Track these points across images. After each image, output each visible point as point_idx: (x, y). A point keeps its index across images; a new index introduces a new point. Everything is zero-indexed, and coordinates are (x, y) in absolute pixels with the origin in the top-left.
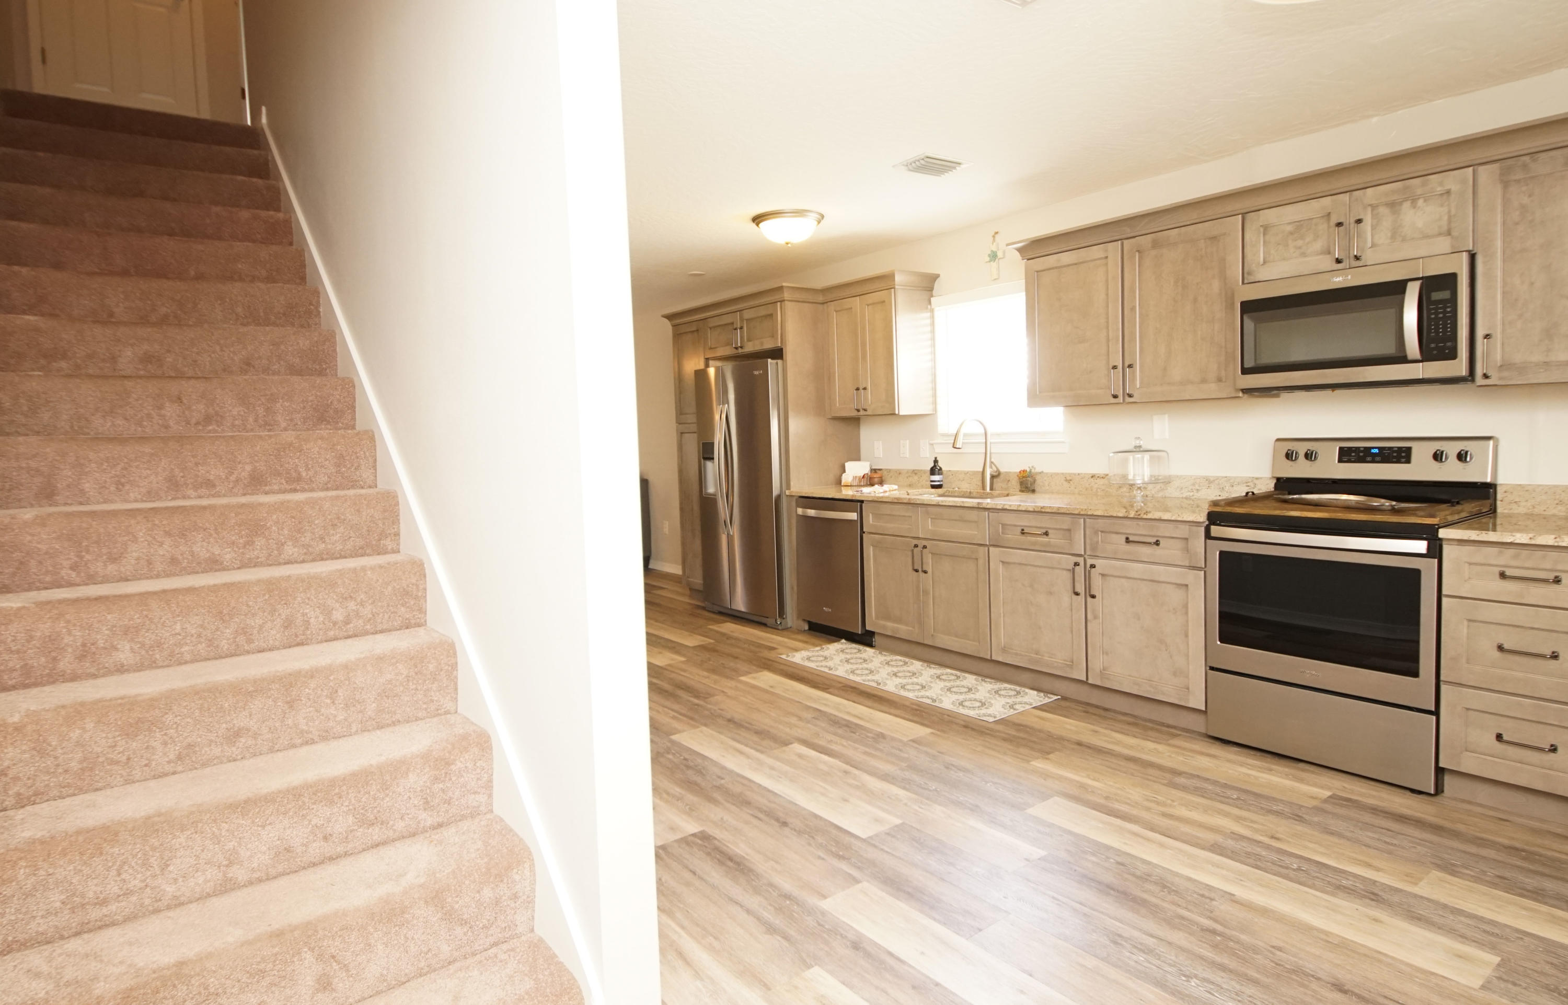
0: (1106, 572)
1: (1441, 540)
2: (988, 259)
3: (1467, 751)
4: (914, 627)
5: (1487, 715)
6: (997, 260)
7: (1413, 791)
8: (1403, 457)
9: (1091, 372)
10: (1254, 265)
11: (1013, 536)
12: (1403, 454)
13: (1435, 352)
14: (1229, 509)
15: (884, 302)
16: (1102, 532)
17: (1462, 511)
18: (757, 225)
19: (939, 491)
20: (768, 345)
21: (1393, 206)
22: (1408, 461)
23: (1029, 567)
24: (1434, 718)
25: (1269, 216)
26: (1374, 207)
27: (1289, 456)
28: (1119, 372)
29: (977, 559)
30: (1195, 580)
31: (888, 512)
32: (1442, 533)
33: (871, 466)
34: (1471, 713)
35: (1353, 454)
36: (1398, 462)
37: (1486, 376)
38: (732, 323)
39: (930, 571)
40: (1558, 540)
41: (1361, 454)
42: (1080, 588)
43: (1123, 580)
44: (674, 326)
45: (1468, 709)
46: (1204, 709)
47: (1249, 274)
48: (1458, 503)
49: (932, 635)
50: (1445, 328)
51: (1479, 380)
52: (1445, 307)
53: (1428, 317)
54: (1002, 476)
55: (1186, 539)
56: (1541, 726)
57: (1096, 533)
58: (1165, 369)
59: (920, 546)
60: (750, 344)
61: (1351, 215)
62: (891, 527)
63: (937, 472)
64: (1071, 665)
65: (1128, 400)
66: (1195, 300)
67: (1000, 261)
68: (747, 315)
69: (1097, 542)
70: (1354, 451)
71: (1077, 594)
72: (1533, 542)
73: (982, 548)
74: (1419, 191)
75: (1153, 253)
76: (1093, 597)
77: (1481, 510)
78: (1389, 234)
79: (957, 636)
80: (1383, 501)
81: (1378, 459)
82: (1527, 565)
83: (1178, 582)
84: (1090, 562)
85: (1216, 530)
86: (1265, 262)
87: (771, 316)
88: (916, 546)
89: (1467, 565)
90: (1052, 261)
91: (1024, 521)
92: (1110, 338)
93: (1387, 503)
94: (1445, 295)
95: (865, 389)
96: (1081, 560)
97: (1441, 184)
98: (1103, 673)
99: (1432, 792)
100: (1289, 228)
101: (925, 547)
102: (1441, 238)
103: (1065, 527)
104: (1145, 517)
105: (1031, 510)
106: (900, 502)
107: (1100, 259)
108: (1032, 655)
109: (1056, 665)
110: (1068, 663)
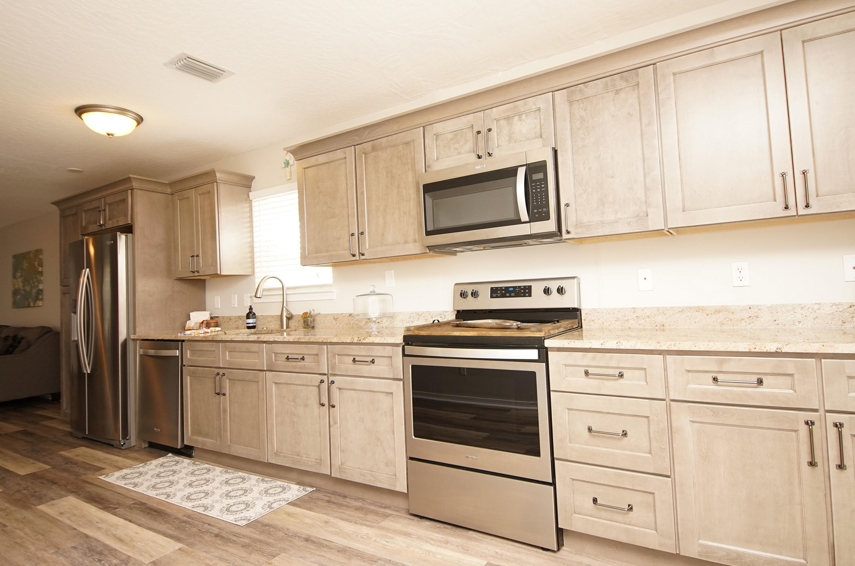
0: (341, 387)
1: (546, 348)
2: (284, 165)
3: (575, 513)
4: (216, 440)
5: (585, 484)
6: (289, 166)
7: (543, 549)
8: (527, 293)
9: (339, 239)
10: (431, 161)
11: (281, 363)
12: (527, 291)
13: (537, 216)
14: (416, 333)
15: (210, 192)
16: (338, 355)
17: (560, 327)
18: (80, 115)
19: (252, 330)
20: (122, 222)
21: (508, 119)
22: (530, 295)
23: (292, 386)
24: (552, 488)
25: (439, 128)
26: (498, 120)
27: (463, 295)
28: (356, 238)
29: (258, 382)
30: (398, 388)
31: (200, 348)
32: (548, 343)
33: (211, 314)
34: (575, 482)
35: (499, 292)
36: (525, 296)
37: (568, 232)
38: (99, 207)
39: (227, 394)
40: (619, 344)
41: (503, 292)
42: (325, 401)
43: (353, 392)
44: (62, 211)
45: (573, 480)
46: (406, 492)
47: (428, 167)
48: (558, 322)
49: (229, 446)
50: (541, 199)
51: (565, 236)
52: (541, 184)
53: (532, 191)
54: (294, 318)
55: (391, 357)
56: (621, 490)
57: (334, 356)
58: (383, 235)
59: (221, 374)
60: (110, 222)
61: (485, 126)
62: (202, 360)
63: (251, 317)
64: (320, 462)
65: (362, 257)
66: (399, 186)
67: (292, 167)
68: (109, 200)
69: (335, 363)
70: (499, 290)
71: (323, 405)
72: (603, 347)
73: (261, 372)
74: (522, 110)
75: (373, 154)
76: (333, 407)
77: (572, 326)
78: (507, 139)
79: (245, 446)
80: (512, 322)
81: (513, 294)
82: (601, 364)
83: (387, 391)
84: (331, 378)
85: (411, 350)
86: (437, 159)
87: (124, 201)
88: (218, 374)
89: (564, 366)
90: (313, 161)
91: (289, 350)
92: (350, 213)
93: (515, 324)
94: (540, 176)
95: (198, 256)
96: (325, 378)
97: (534, 104)
98: (341, 469)
99: (556, 550)
100: (450, 136)
101: (224, 374)
102: (537, 140)
103: (315, 353)
104: (364, 341)
105: (292, 340)
106: (207, 339)
107: (341, 159)
108: (295, 457)
109: (310, 463)
110: (318, 461)
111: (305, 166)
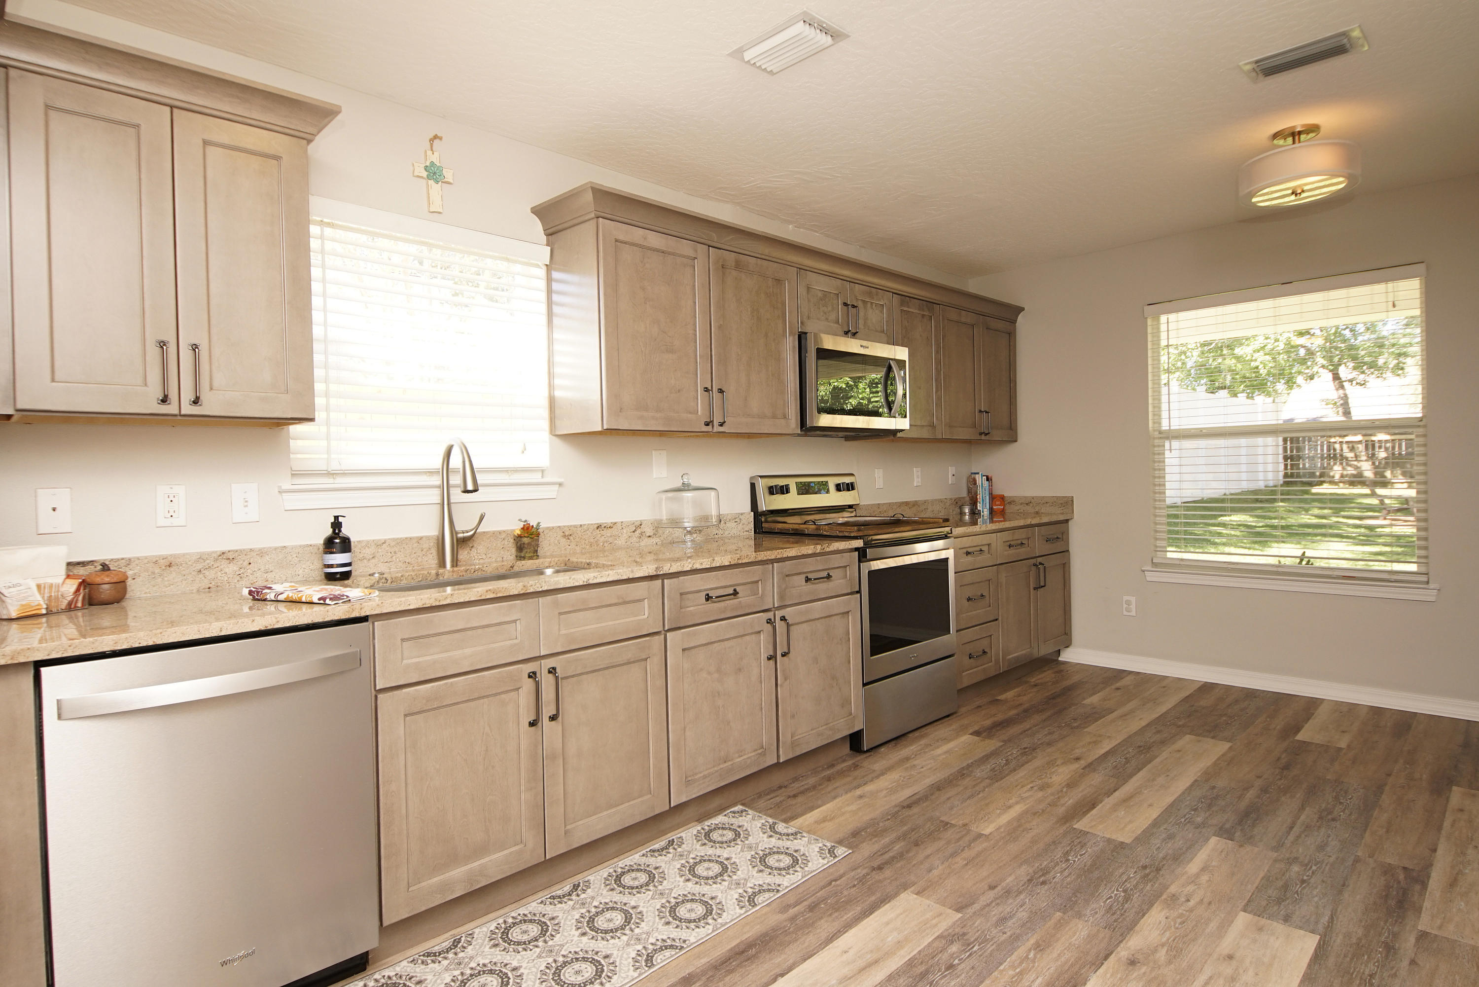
2: (423, 173)
3: (963, 672)
5: (967, 645)
6: (440, 181)
9: (679, 391)
10: (804, 317)
11: (696, 608)
15: (275, 157)
16: (787, 576)
21: (864, 302)
24: (956, 657)
25: (811, 278)
27: (771, 491)
29: (647, 659)
31: (456, 626)
39: (560, 713)
43: (805, 625)
45: (963, 645)
47: (802, 323)
55: (847, 567)
56: (981, 640)
57: (784, 578)
59: (543, 672)
61: (850, 300)
63: (338, 548)
64: (763, 751)
65: (718, 429)
69: (785, 589)
71: (769, 658)
73: (656, 638)
74: (875, 298)
76: (784, 655)
79: (611, 807)
82: (974, 545)
83: (845, 610)
84: (779, 614)
86: (809, 317)
88: (533, 675)
91: (714, 581)
95: (193, 347)
96: (772, 615)
97: (883, 298)
98: (791, 745)
100: (820, 295)
101: (551, 671)
102: (883, 335)
103: (756, 578)
105: (727, 563)
106: (498, 595)
107: (688, 257)
108: (722, 766)
109: (749, 761)
110: (760, 751)
111: (621, 238)
